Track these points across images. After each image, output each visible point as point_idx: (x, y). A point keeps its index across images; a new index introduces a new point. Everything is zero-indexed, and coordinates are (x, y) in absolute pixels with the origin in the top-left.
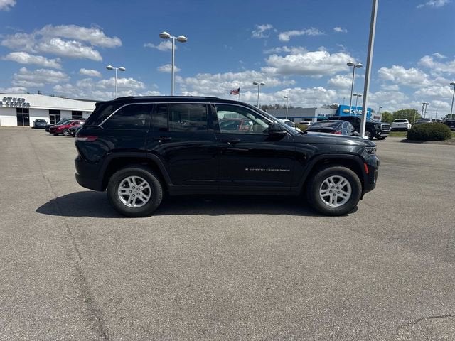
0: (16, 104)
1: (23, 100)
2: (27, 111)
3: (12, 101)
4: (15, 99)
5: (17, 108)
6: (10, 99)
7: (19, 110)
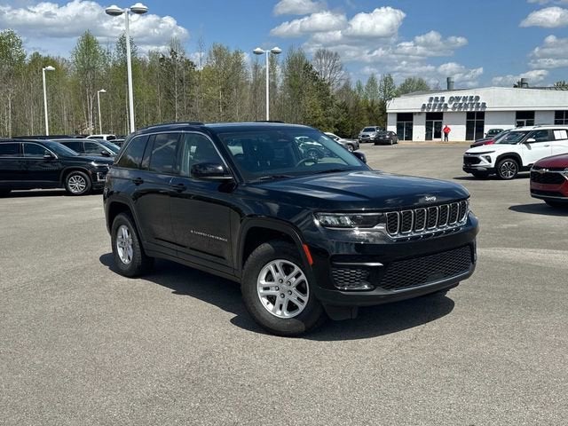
0: (466, 106)
1: (478, 98)
2: (481, 115)
3: (461, 101)
4: (465, 98)
5: (468, 113)
6: (458, 98)
7: (470, 115)
